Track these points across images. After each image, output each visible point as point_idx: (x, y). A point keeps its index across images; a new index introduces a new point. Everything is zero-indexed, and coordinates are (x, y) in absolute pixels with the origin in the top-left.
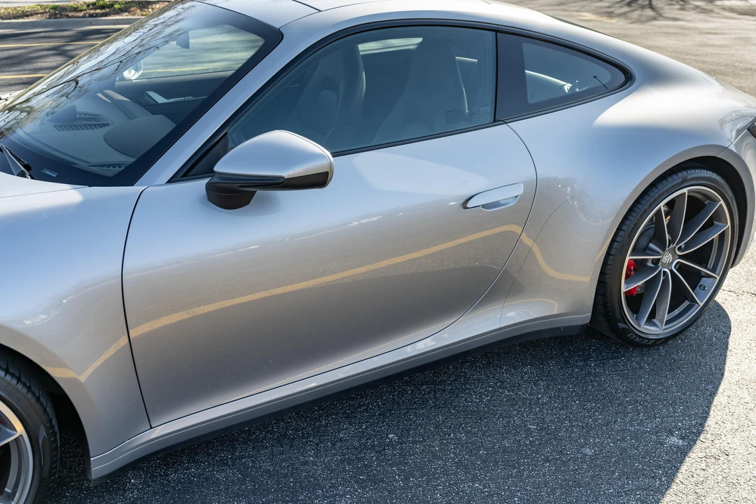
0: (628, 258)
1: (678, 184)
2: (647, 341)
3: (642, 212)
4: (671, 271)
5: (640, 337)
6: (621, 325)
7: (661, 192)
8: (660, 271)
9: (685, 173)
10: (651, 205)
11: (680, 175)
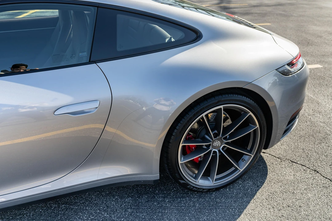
0: (181, 145)
1: (214, 103)
2: (202, 190)
3: (188, 119)
4: (219, 151)
5: (196, 188)
6: (182, 182)
7: (202, 108)
8: (211, 151)
9: (220, 97)
10: (194, 115)
11: (217, 98)
